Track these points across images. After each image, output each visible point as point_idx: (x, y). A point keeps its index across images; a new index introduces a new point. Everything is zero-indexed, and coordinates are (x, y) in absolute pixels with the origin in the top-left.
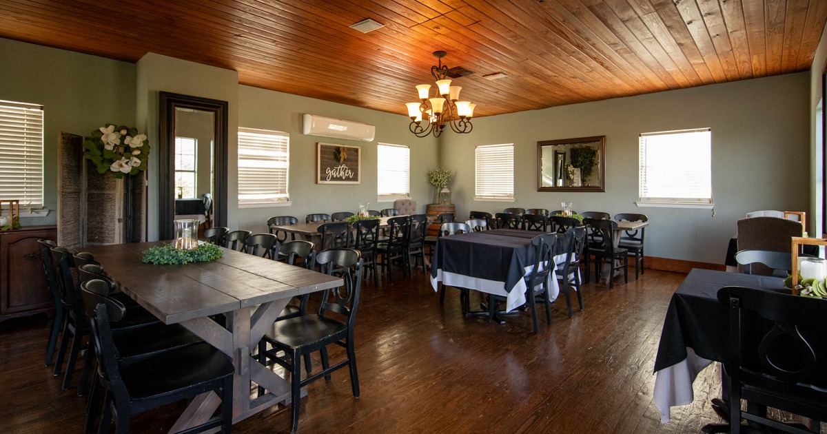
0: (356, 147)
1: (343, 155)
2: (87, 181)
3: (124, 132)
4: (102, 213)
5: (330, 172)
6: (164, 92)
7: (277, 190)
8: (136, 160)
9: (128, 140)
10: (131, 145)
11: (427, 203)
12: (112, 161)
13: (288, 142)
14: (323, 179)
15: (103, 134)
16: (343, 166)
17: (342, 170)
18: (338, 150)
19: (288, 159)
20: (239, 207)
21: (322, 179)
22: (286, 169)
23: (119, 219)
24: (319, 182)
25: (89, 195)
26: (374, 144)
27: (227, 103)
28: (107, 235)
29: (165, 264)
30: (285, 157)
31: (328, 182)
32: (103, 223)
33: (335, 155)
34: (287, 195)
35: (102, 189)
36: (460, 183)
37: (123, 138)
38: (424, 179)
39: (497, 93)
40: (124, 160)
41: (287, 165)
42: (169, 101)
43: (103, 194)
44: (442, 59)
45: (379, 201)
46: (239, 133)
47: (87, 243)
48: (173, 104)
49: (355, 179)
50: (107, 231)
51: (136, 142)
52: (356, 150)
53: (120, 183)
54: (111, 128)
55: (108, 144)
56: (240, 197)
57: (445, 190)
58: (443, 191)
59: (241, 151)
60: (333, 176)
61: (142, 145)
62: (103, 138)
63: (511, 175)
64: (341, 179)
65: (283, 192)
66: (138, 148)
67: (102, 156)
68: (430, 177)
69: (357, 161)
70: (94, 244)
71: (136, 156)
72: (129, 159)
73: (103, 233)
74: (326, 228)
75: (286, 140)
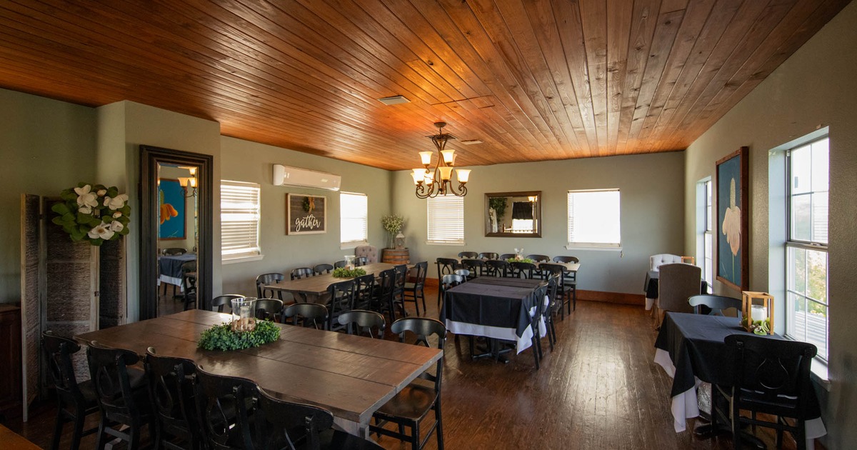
0: (322, 197)
1: (312, 205)
2: (46, 250)
3: (102, 192)
4: (70, 286)
5: (300, 223)
6: (146, 146)
7: (248, 243)
8: (118, 224)
9: (107, 202)
10: (110, 207)
11: (382, 248)
12: (89, 227)
13: (259, 193)
14: (293, 229)
15: (78, 196)
16: (312, 216)
17: (310, 220)
18: (306, 200)
19: (258, 211)
20: (223, 263)
21: (291, 231)
22: (256, 221)
23: (95, 293)
24: (290, 233)
25: (48, 265)
26: (338, 193)
27: (212, 157)
28: (78, 311)
29: (236, 349)
30: (255, 209)
31: (298, 233)
32: (71, 298)
33: (304, 205)
34: (258, 249)
35: (70, 258)
36: (412, 228)
37: (101, 199)
38: (379, 225)
39: (463, 153)
40: (103, 226)
41: (258, 217)
42: (151, 156)
43: (72, 264)
44: (442, 129)
45: (342, 249)
46: (222, 186)
47: (47, 322)
48: (155, 159)
49: (322, 228)
50: (78, 307)
51: (116, 203)
52: (322, 200)
53: (95, 250)
54: (87, 187)
55: (84, 206)
56: (223, 253)
57: (399, 236)
58: (398, 236)
59: (224, 205)
60: (302, 226)
61: (123, 205)
62: (79, 201)
63: (462, 222)
64: (309, 229)
65: (253, 245)
66: (118, 210)
67: (75, 221)
68: (385, 224)
69: (323, 210)
70: (58, 323)
71: (118, 219)
72: (110, 223)
73: (72, 309)
74: (335, 287)
75: (257, 191)
